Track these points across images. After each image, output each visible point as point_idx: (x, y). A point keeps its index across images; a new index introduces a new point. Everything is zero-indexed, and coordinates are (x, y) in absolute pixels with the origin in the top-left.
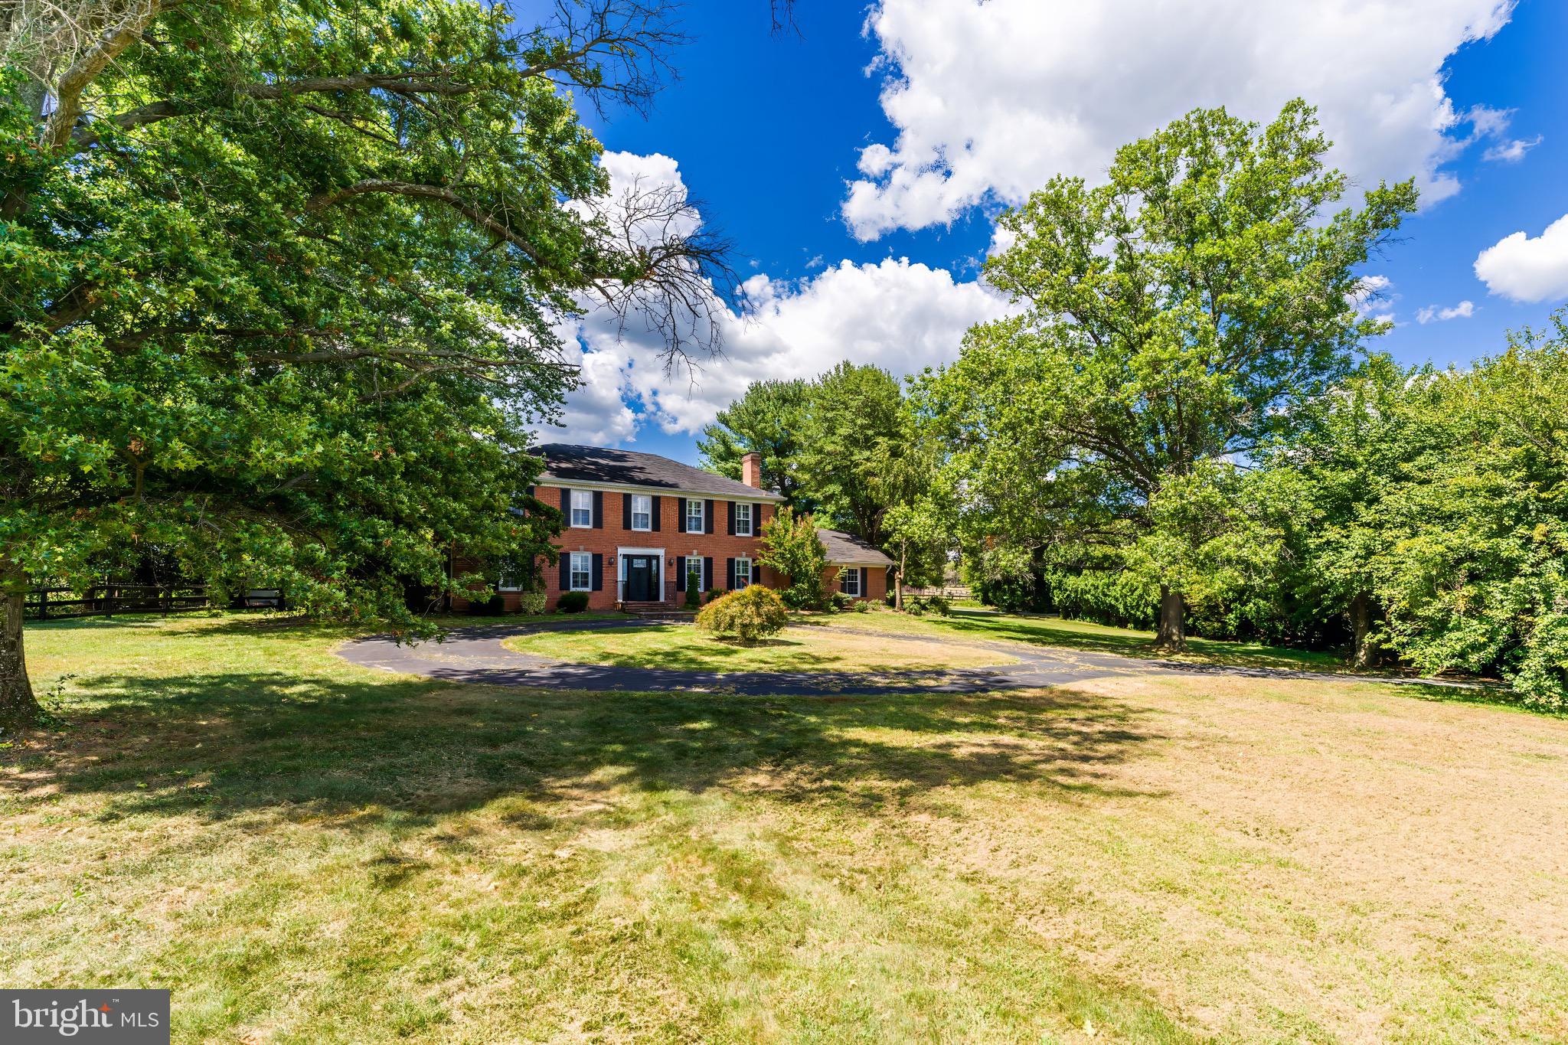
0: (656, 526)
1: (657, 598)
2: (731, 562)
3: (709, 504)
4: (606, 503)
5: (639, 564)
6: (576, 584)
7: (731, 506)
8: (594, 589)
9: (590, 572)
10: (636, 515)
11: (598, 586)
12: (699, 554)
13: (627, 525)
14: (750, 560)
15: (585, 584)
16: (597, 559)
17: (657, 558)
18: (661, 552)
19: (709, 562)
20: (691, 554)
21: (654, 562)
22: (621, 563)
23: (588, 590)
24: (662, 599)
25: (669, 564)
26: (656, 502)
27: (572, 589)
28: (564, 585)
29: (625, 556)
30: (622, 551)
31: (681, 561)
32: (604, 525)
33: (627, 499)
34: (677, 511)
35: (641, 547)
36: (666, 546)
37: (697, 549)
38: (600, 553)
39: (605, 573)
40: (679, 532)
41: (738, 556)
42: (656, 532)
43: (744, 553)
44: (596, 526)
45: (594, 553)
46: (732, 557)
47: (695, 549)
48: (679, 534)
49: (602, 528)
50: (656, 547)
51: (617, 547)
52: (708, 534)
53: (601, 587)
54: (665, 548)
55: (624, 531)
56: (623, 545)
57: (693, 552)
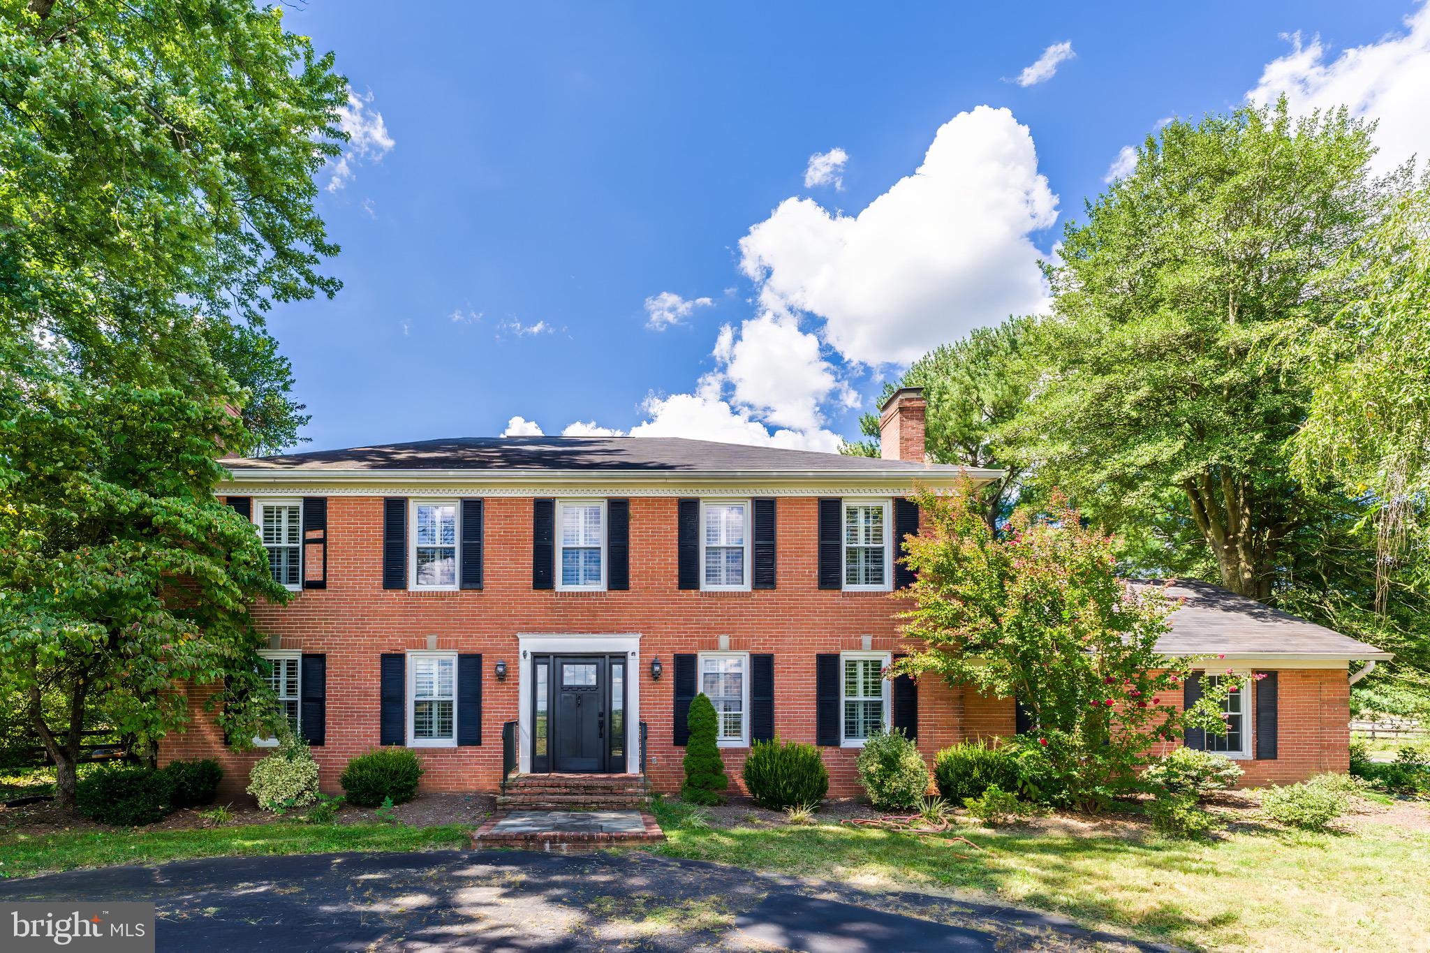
0: (619, 578)
1: (622, 765)
2: (827, 666)
3: (765, 512)
4: (490, 528)
5: (580, 676)
6: (422, 730)
7: (832, 509)
8: (461, 743)
9: (454, 698)
10: (567, 551)
11: (471, 736)
12: (735, 648)
13: (543, 579)
14: (886, 659)
15: (442, 730)
16: (470, 666)
17: (621, 658)
18: (629, 643)
19: (763, 668)
20: (713, 648)
21: (617, 668)
22: (527, 675)
23: (449, 744)
24: (633, 769)
25: (652, 673)
26: (619, 512)
27: (412, 743)
28: (391, 731)
29: (538, 658)
30: (530, 643)
31: (685, 666)
32: (487, 581)
33: (544, 510)
34: (676, 534)
35: (583, 633)
36: (645, 628)
37: (728, 633)
38: (476, 652)
39: (487, 701)
40: (680, 588)
41: (851, 648)
42: (618, 593)
43: (867, 640)
44: (468, 586)
45: (462, 652)
46: (833, 651)
47: (723, 633)
48: (681, 592)
49: (481, 589)
50: (619, 632)
51: (519, 635)
52: (762, 592)
53: (480, 737)
54: (640, 635)
55: (536, 593)
56: (534, 630)
57: (717, 641)
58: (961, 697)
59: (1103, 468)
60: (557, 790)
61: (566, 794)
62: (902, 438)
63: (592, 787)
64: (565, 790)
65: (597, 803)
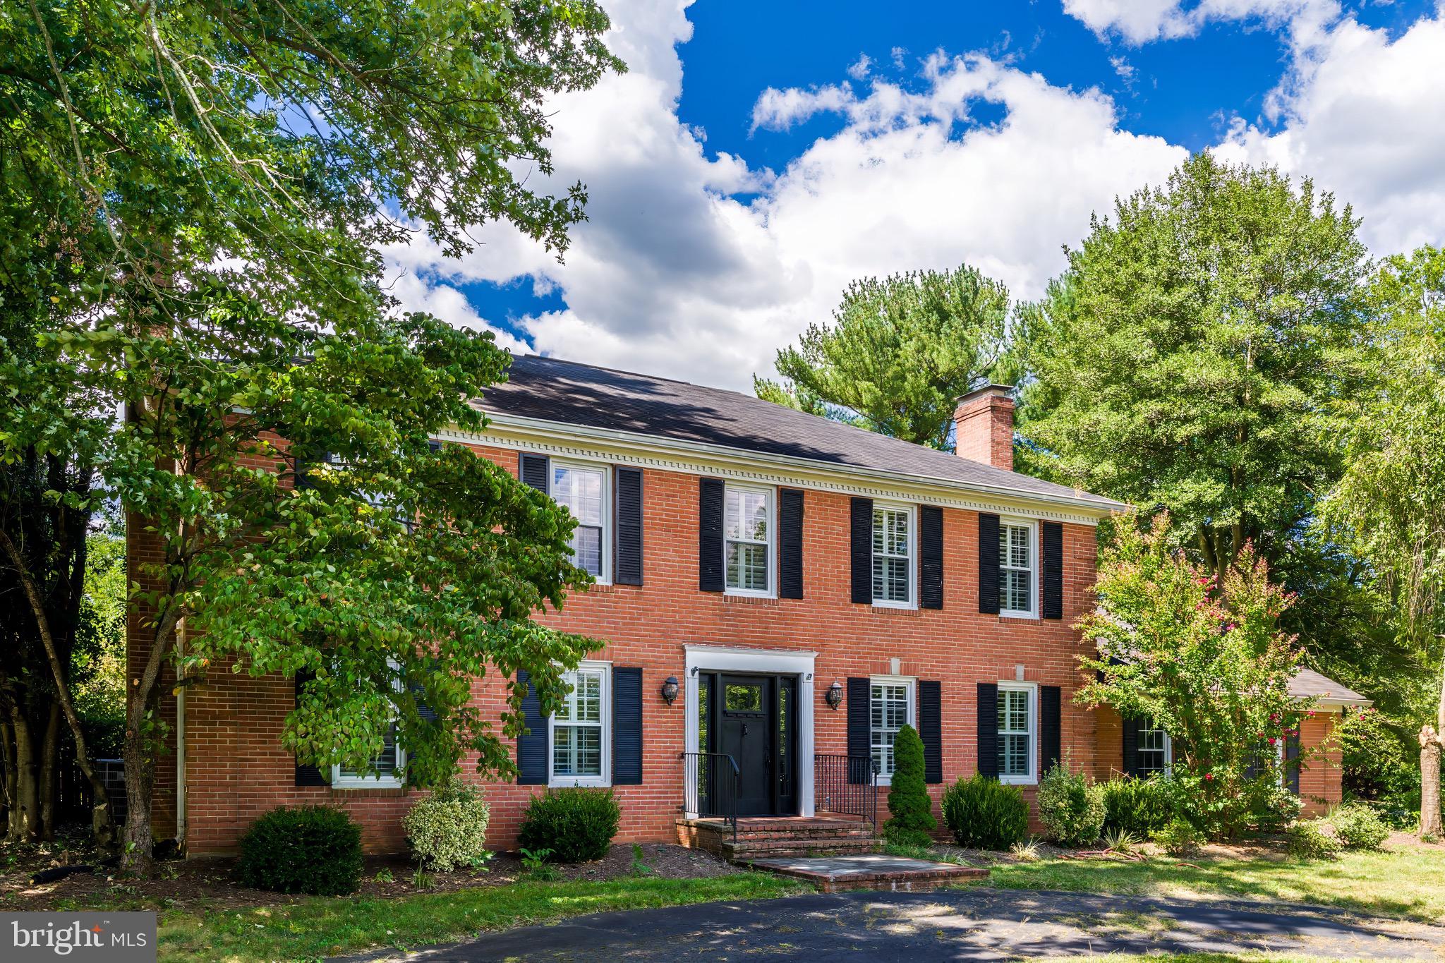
0: (791, 583)
1: (793, 807)
2: (988, 697)
3: (932, 519)
4: (652, 507)
5: (742, 701)
6: (565, 766)
7: (989, 526)
8: (618, 779)
9: (607, 724)
10: (736, 545)
11: (629, 768)
12: (906, 671)
13: (711, 578)
14: (1034, 691)
15: (592, 764)
16: (627, 684)
17: (793, 681)
18: (803, 663)
19: (930, 693)
20: (884, 670)
21: (786, 695)
22: (692, 692)
23: (601, 780)
24: (807, 811)
25: (826, 700)
26: (790, 506)
27: (557, 781)
28: (531, 767)
29: (703, 675)
30: (700, 657)
31: (857, 690)
32: (647, 576)
33: (711, 492)
34: (849, 537)
35: (754, 647)
36: (818, 646)
37: (898, 656)
38: (635, 664)
39: (649, 728)
40: (853, 601)
41: (1006, 678)
42: (791, 602)
43: (1020, 670)
44: (625, 580)
45: (618, 664)
46: (991, 681)
47: (893, 655)
48: (854, 606)
49: (640, 586)
50: (792, 649)
51: (687, 648)
52: (930, 612)
53: (640, 772)
54: (815, 654)
55: (704, 596)
56: (699, 641)
57: (888, 665)
58: (1094, 732)
59: (1152, 498)
60: (782, 834)
61: (791, 839)
62: (993, 441)
63: (816, 831)
64: (789, 835)
65: (835, 847)
